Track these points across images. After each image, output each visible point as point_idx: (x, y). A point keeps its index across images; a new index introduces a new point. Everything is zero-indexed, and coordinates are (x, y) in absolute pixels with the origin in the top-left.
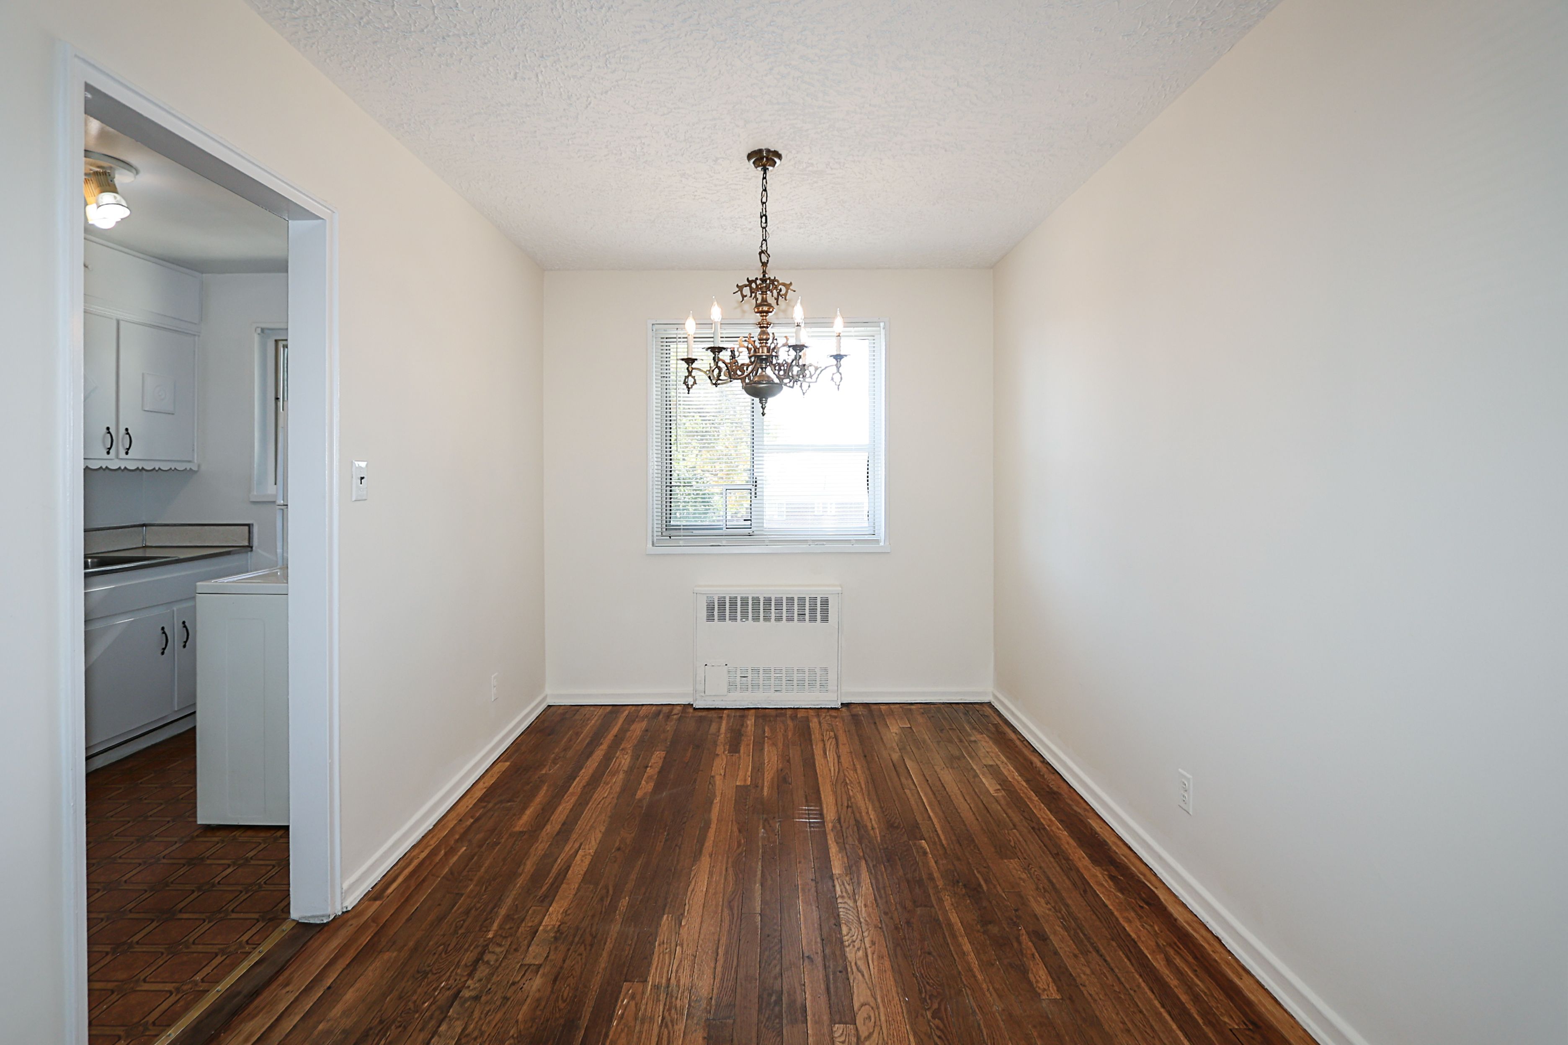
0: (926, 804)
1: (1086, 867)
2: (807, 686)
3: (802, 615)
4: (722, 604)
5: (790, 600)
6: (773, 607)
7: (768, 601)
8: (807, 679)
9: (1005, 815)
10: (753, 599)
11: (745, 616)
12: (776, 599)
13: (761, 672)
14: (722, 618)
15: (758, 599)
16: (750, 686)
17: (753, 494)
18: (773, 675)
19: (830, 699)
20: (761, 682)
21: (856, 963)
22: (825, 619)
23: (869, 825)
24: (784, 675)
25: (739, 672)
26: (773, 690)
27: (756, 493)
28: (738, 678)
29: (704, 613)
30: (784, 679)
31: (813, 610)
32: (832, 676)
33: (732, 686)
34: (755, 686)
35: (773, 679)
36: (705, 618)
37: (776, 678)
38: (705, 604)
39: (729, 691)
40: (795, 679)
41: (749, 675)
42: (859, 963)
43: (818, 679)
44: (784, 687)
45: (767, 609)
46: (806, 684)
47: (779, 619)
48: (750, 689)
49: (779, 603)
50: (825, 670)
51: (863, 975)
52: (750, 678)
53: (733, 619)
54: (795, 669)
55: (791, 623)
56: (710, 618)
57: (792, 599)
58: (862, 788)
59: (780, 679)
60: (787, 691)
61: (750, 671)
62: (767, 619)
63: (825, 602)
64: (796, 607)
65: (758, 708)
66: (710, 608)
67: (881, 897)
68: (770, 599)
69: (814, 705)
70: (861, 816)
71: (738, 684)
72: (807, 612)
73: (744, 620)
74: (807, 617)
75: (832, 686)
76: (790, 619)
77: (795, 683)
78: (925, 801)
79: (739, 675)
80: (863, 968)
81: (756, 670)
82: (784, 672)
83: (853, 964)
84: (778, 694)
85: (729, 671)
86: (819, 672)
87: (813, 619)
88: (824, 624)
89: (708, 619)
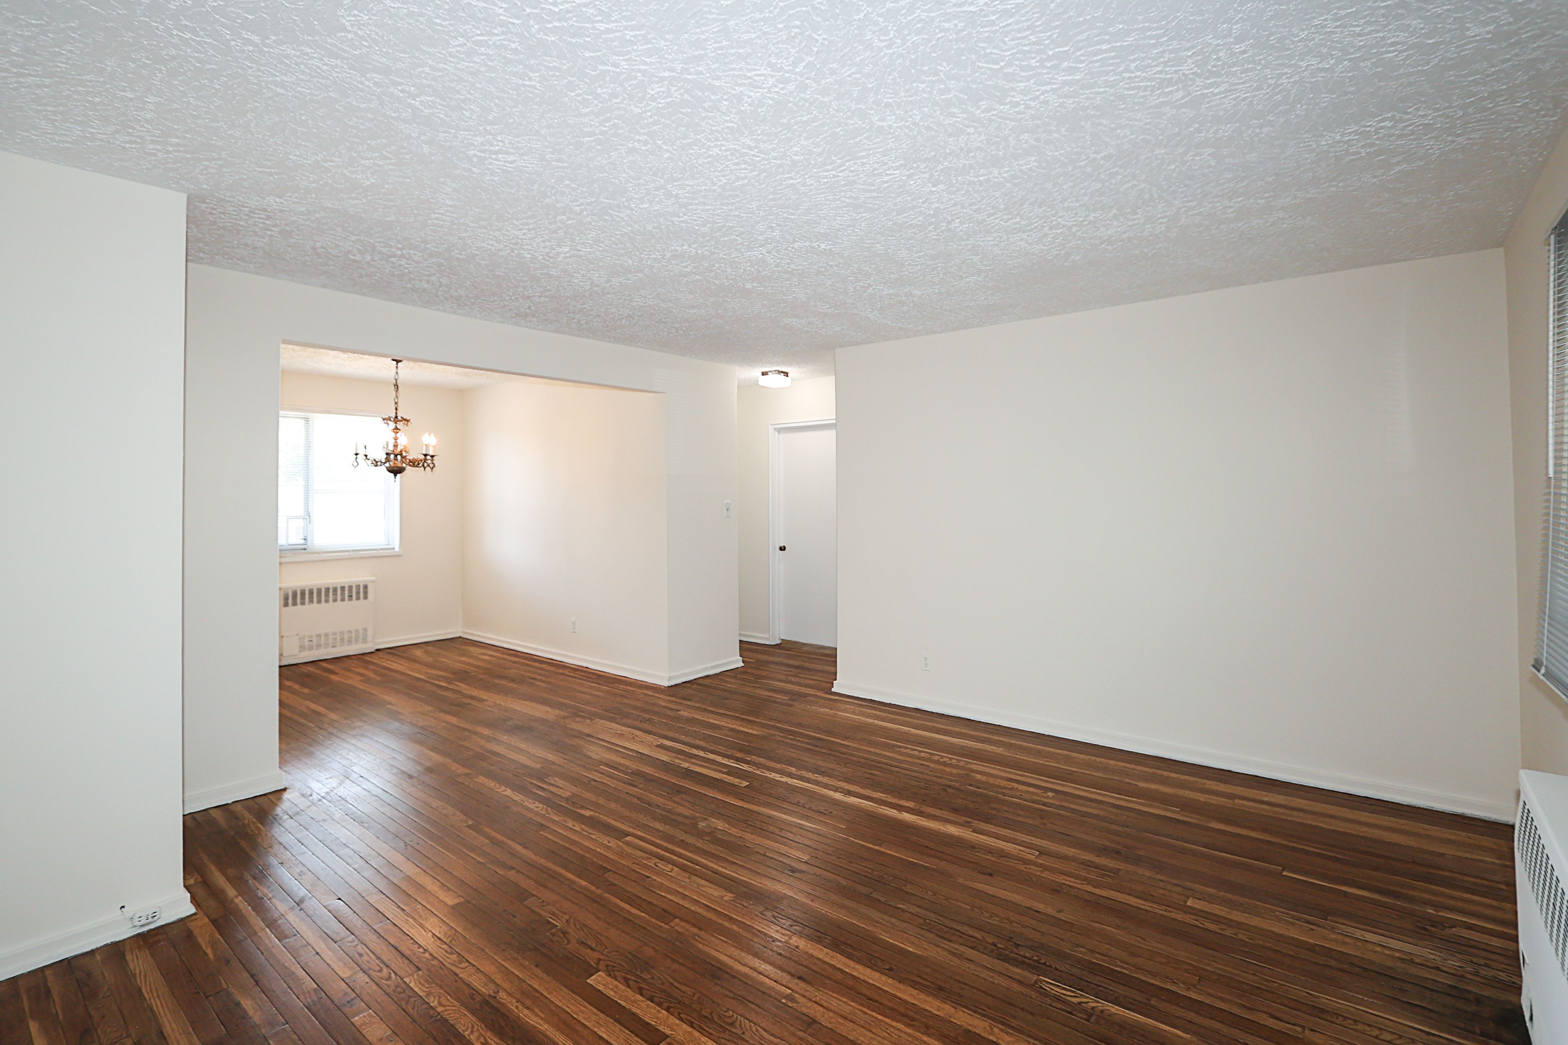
2: (353, 641)
3: (350, 596)
4: (303, 593)
5: (343, 588)
6: (331, 594)
7: (327, 590)
8: (353, 637)
10: (317, 589)
11: (311, 601)
12: (333, 588)
13: (322, 636)
14: (295, 604)
15: (320, 589)
16: (315, 646)
18: (330, 637)
19: (368, 646)
20: (323, 643)
22: (366, 598)
24: (338, 636)
25: (306, 638)
26: (331, 647)
27: (310, 521)
28: (306, 643)
29: (281, 602)
30: (337, 639)
31: (358, 593)
32: (370, 633)
33: (302, 648)
34: (319, 646)
35: (331, 640)
36: (283, 605)
37: (333, 638)
38: (282, 596)
39: (300, 652)
40: (345, 638)
41: (314, 639)
43: (361, 636)
44: (338, 644)
45: (327, 595)
47: (335, 600)
48: (315, 649)
49: (335, 590)
50: (365, 630)
52: (314, 641)
53: (303, 603)
54: (346, 631)
55: (343, 602)
56: (286, 604)
59: (335, 639)
60: (341, 646)
61: (314, 637)
62: (327, 601)
63: (366, 587)
64: (346, 592)
65: (320, 660)
66: (286, 599)
68: (329, 589)
69: (358, 652)
71: (307, 646)
72: (354, 594)
73: (311, 604)
74: (354, 597)
75: (370, 638)
76: (343, 600)
77: (346, 640)
81: (319, 636)
82: (338, 634)
84: (334, 649)
85: (300, 639)
86: (361, 632)
87: (358, 598)
88: (366, 601)
89: (285, 606)
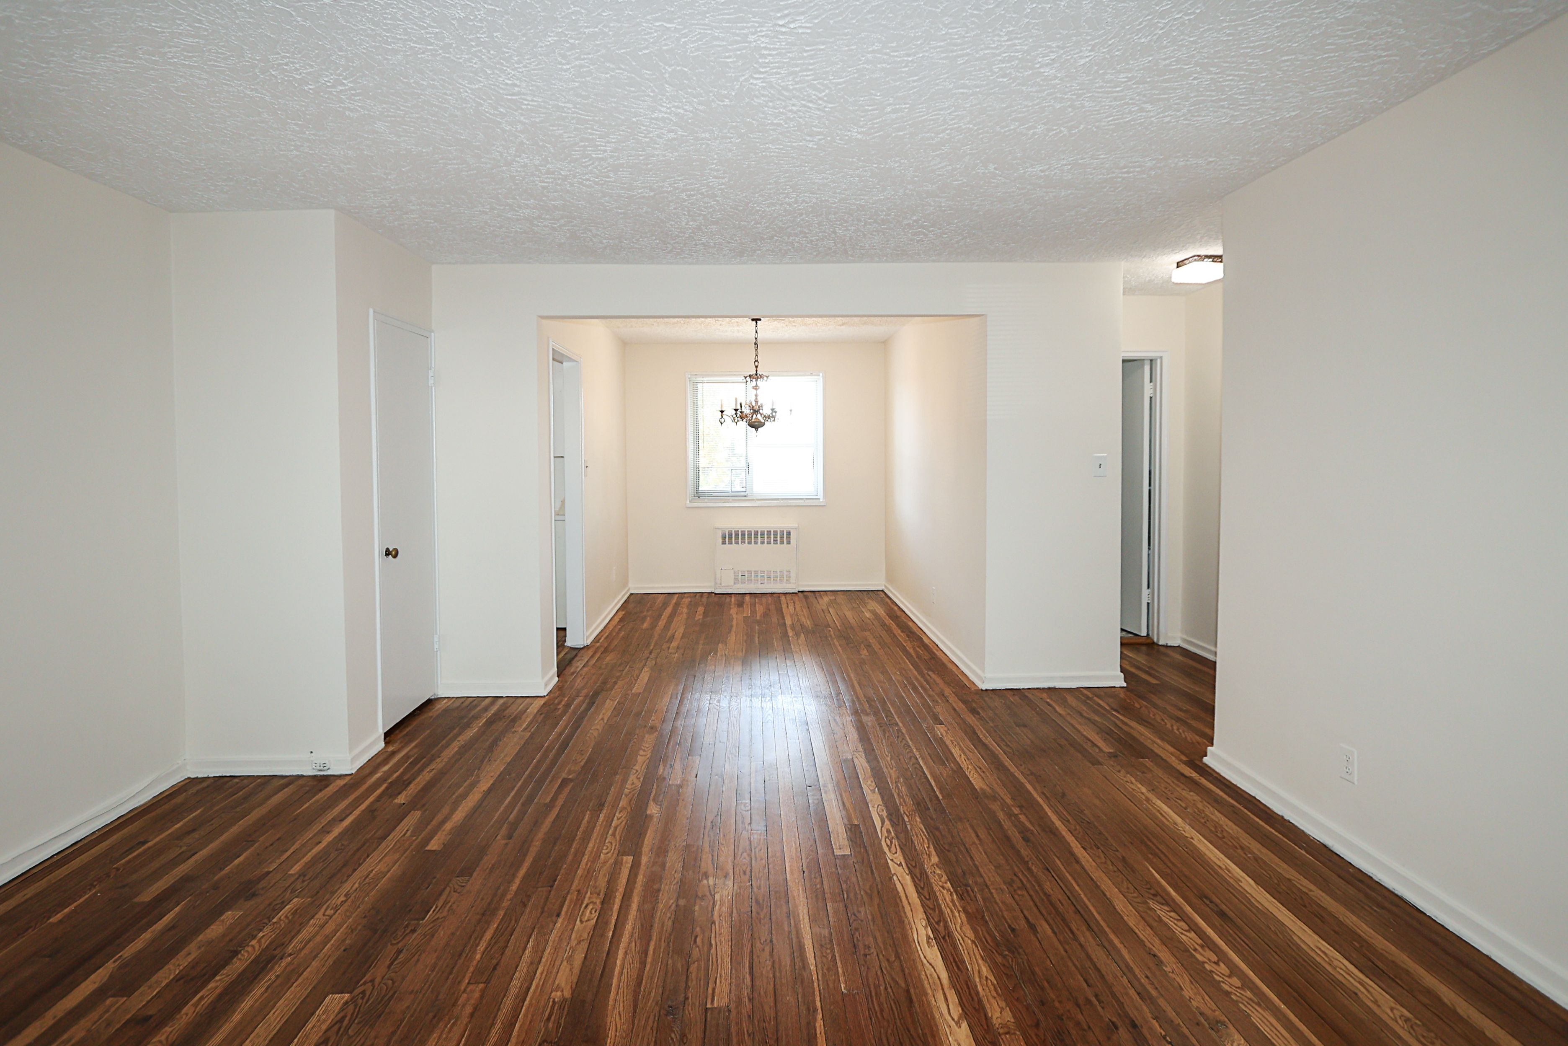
1: (899, 634)
2: (779, 581)
3: (775, 540)
4: (730, 535)
5: (769, 532)
6: (759, 536)
7: (756, 533)
8: (779, 577)
9: (872, 625)
10: (748, 531)
11: (743, 542)
12: (761, 532)
13: (753, 572)
14: (730, 543)
15: (751, 532)
16: (746, 581)
17: (747, 472)
18: (759, 574)
19: (792, 587)
20: (753, 578)
22: (789, 542)
25: (740, 573)
26: (760, 583)
27: (749, 472)
28: (740, 576)
29: (720, 540)
30: (766, 577)
31: (782, 538)
32: (793, 575)
33: (736, 581)
34: (750, 581)
35: (759, 577)
36: (721, 542)
37: (761, 576)
38: (721, 535)
39: (735, 583)
40: (770, 577)
41: (746, 574)
43: (785, 576)
44: (766, 581)
45: (756, 537)
46: (778, 579)
47: (763, 543)
48: (747, 583)
49: (763, 534)
50: (789, 571)
52: (745, 577)
54: (772, 571)
55: (769, 545)
56: (724, 543)
57: (770, 531)
59: (763, 576)
60: (768, 583)
61: (746, 572)
62: (756, 543)
63: (789, 533)
64: (772, 536)
65: (752, 593)
66: (724, 537)
68: (757, 531)
69: (783, 591)
71: (740, 580)
72: (779, 539)
73: (743, 544)
74: (779, 542)
75: (793, 580)
76: (769, 543)
77: (772, 579)
79: (740, 575)
81: (750, 572)
82: (765, 573)
84: (762, 585)
85: (735, 573)
86: (785, 573)
87: (782, 543)
88: (788, 545)
89: (723, 544)
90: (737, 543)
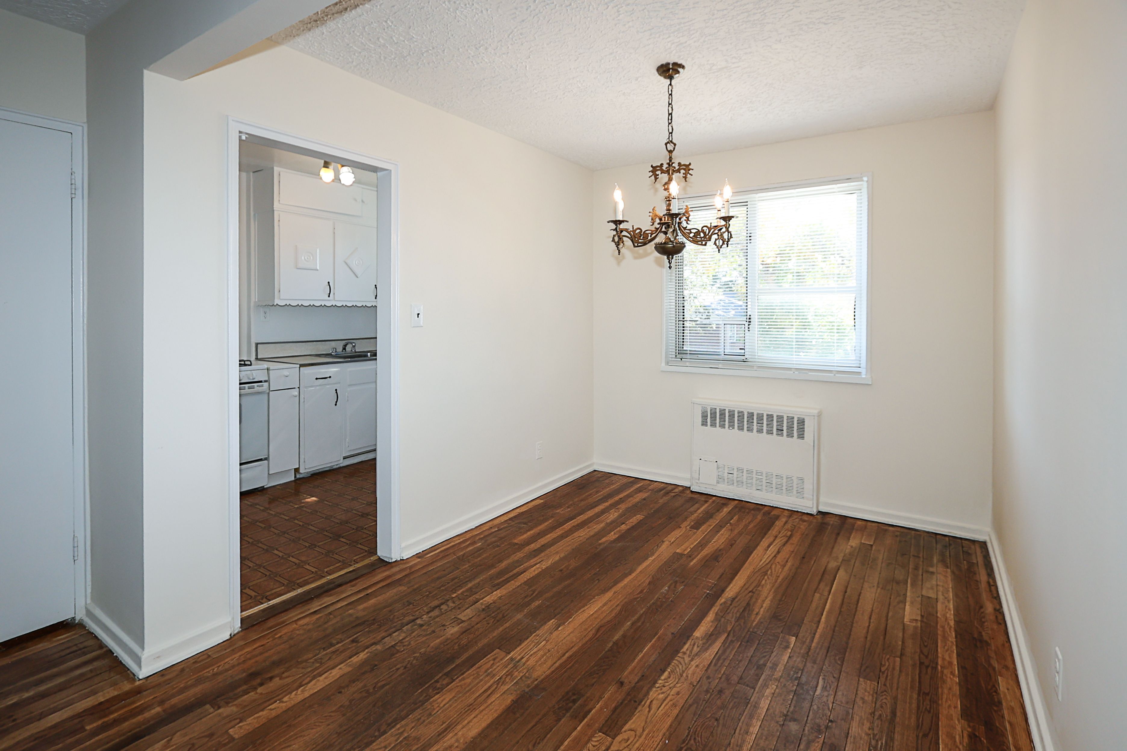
0: (825, 610)
2: (784, 491)
3: (780, 430)
4: (714, 414)
5: (770, 417)
6: (755, 421)
7: (751, 415)
8: (784, 485)
9: (900, 643)
10: (739, 412)
11: (732, 426)
12: (758, 415)
13: (745, 472)
14: (713, 424)
15: (743, 413)
16: (735, 482)
17: (747, 328)
18: (754, 475)
19: (806, 505)
20: (745, 480)
21: (652, 701)
22: (801, 436)
23: (757, 610)
24: (764, 478)
25: (726, 469)
26: (754, 488)
27: (749, 328)
28: (726, 474)
29: (699, 420)
30: (764, 481)
31: (790, 428)
32: (808, 486)
33: (720, 479)
34: (740, 483)
35: (754, 479)
36: (700, 423)
37: (757, 479)
38: (701, 412)
39: (718, 482)
40: (774, 483)
41: (735, 472)
42: (654, 702)
43: (795, 486)
44: (764, 487)
45: (751, 422)
46: (784, 488)
47: (760, 431)
48: (735, 484)
49: (761, 418)
50: (802, 479)
51: (649, 711)
52: (735, 475)
54: (774, 474)
55: (770, 436)
56: (704, 423)
57: (772, 416)
58: (776, 582)
59: (761, 480)
60: (767, 491)
61: (735, 470)
62: (750, 430)
63: (802, 422)
64: (775, 423)
65: (742, 501)
66: (704, 416)
67: (715, 665)
68: (753, 414)
69: (791, 507)
70: (755, 602)
71: (726, 478)
72: (785, 428)
73: (731, 428)
74: (785, 432)
75: (808, 494)
76: (770, 432)
77: (774, 486)
78: (827, 607)
79: (726, 471)
80: (654, 707)
81: (740, 470)
82: (764, 475)
83: (649, 701)
84: (758, 492)
85: (718, 467)
86: (795, 481)
87: (790, 435)
88: (801, 440)
89: (703, 425)
90: (723, 426)
